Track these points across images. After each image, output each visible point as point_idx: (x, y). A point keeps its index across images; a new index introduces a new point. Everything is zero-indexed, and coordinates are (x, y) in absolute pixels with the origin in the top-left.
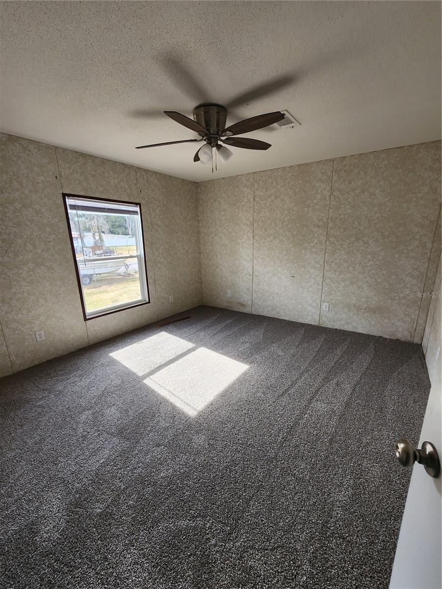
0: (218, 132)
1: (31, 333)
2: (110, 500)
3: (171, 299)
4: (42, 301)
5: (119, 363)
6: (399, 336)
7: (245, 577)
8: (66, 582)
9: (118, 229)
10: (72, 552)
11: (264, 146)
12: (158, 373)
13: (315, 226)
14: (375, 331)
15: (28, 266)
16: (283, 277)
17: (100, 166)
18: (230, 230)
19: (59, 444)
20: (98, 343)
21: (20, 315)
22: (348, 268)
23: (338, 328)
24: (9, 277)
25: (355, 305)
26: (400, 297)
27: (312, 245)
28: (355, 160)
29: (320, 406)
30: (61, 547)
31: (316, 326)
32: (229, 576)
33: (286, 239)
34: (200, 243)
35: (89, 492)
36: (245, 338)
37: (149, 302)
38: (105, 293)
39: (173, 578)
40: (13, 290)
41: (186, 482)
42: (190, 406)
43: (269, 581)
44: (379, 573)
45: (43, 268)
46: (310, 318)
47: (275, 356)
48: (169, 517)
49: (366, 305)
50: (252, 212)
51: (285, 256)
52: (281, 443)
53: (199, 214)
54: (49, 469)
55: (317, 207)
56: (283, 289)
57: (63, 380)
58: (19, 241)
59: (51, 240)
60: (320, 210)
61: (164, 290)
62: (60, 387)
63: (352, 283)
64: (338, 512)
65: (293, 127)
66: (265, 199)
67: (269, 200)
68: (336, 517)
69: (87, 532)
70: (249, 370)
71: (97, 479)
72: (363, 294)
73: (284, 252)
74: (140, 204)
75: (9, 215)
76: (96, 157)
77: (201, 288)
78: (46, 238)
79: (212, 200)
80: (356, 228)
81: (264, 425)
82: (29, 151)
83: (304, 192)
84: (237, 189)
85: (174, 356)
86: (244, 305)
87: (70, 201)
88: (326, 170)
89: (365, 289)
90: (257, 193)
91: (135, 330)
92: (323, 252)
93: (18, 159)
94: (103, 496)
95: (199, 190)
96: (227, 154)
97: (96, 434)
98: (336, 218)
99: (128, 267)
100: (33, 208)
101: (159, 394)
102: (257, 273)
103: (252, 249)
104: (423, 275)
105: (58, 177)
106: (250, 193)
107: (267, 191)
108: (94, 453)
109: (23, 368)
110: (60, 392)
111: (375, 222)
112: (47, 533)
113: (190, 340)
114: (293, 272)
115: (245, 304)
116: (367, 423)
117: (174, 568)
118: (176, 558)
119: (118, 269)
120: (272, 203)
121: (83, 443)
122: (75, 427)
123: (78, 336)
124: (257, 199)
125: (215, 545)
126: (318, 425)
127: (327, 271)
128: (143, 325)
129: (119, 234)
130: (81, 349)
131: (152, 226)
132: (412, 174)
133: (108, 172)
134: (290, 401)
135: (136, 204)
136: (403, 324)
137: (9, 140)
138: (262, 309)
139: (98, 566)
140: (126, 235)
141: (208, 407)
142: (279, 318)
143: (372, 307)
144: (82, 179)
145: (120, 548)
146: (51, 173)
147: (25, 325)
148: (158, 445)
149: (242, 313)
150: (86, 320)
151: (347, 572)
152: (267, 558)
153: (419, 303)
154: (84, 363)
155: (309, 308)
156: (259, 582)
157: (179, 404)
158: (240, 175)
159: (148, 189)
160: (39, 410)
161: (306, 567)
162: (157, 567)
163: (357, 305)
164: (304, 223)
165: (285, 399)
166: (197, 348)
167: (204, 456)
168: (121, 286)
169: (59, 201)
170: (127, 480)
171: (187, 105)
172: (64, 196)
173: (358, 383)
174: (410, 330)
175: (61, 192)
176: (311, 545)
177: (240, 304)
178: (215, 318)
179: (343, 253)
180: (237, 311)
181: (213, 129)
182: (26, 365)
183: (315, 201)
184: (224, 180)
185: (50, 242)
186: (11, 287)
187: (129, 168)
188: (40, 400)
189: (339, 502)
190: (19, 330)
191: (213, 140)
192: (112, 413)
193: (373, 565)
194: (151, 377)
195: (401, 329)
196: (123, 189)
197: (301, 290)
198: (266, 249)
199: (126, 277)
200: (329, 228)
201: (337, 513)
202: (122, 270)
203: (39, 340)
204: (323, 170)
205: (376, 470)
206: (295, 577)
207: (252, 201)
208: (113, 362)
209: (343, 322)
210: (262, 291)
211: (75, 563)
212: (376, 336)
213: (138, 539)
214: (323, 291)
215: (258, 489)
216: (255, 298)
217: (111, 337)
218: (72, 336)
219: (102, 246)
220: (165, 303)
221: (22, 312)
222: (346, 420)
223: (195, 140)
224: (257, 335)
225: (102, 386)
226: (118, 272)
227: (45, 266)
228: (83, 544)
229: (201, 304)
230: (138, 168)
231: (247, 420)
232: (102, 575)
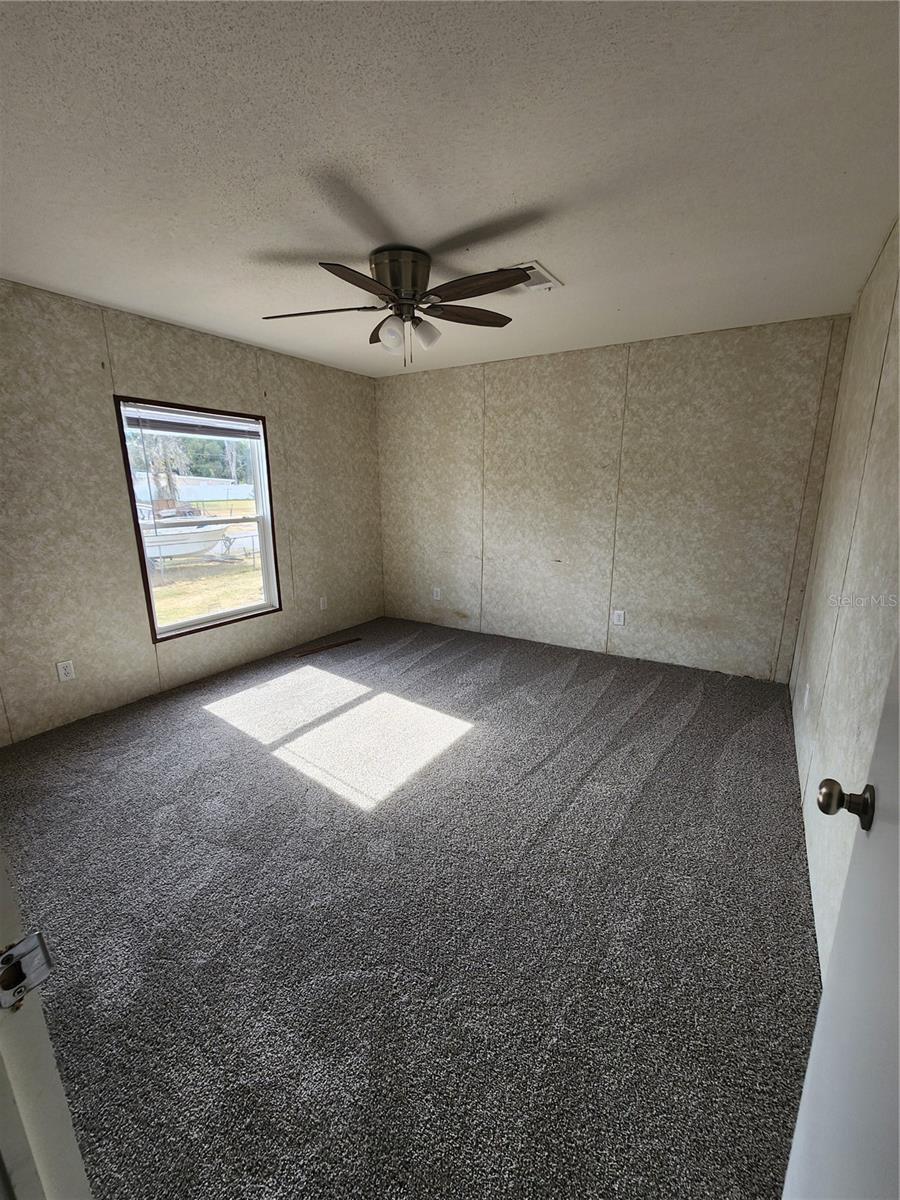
0: (414, 296)
1: (49, 664)
2: (220, 945)
3: (324, 603)
4: (70, 602)
5: (224, 722)
6: (750, 670)
7: (458, 1043)
8: (152, 1065)
9: (207, 465)
10: (157, 1023)
11: (499, 321)
12: (300, 739)
13: (596, 466)
14: (707, 663)
15: (46, 533)
16: (538, 562)
17: (188, 344)
18: (439, 472)
19: (118, 860)
20: (179, 687)
21: (28, 631)
22: (658, 544)
23: (641, 658)
24: (8, 554)
25: (672, 614)
26: (749, 599)
27: (591, 501)
28: (667, 348)
29: (598, 789)
30: (138, 1017)
31: (599, 653)
32: (432, 1043)
33: (545, 489)
34: (380, 496)
35: (182, 935)
36: (468, 676)
37: (280, 609)
38: (183, 597)
39: (337, 1051)
40: (16, 580)
41: (355, 914)
42: (362, 793)
43: (496, 1047)
44: (674, 1026)
45: (74, 538)
46: (590, 639)
47: (521, 707)
48: (328, 967)
49: (691, 614)
50: (481, 437)
51: (542, 521)
52: (527, 849)
53: (379, 440)
54: (102, 902)
55: (600, 431)
56: (539, 584)
57: (116, 754)
58: (29, 486)
59: (91, 484)
60: (607, 436)
61: (309, 587)
62: (109, 766)
63: (665, 573)
64: (617, 948)
65: (550, 289)
66: (505, 414)
67: (512, 416)
68: (614, 955)
69: (182, 993)
70: (472, 731)
71: (194, 914)
72: (685, 593)
73: (541, 515)
74: (263, 419)
75: (11, 436)
76: (181, 328)
77: (383, 582)
78: (82, 481)
79: (404, 414)
80: (670, 471)
81: (498, 821)
82: (52, 313)
83: (577, 403)
84: (451, 394)
85: (331, 709)
86: (465, 616)
87: (127, 411)
88: (616, 363)
89: (688, 583)
90: (491, 401)
91: (252, 662)
92: (613, 514)
93: (30, 329)
94: (207, 940)
95: (379, 394)
96: (430, 334)
97: (186, 843)
98: (636, 452)
99: (231, 544)
100: (56, 423)
101: (303, 776)
102: (489, 554)
103: (480, 508)
104: (789, 557)
105: (107, 365)
106: (476, 402)
107: (507, 398)
108: (185, 874)
109: (31, 733)
110: (111, 774)
111: (703, 460)
112: (109, 998)
113: (360, 680)
114: (557, 552)
115: (469, 614)
116: (679, 814)
117: (338, 1037)
118: (341, 1024)
119: (210, 548)
120: (517, 422)
121: (163, 858)
122: (145, 832)
123: (140, 672)
124: (490, 414)
125: (408, 1003)
126: (594, 820)
127: (620, 550)
128: (268, 654)
129: (209, 475)
130: (146, 698)
131: (287, 460)
132: (765, 376)
133: (203, 357)
134: (546, 781)
135: (257, 418)
136: (756, 649)
137: (14, 292)
138: (500, 624)
139: (206, 1041)
140: (225, 477)
141: (396, 794)
142: (532, 640)
143: (701, 616)
144: (152, 368)
145: (244, 1012)
146: (92, 357)
147: (37, 648)
148: (305, 858)
149: (462, 630)
150: (155, 640)
151: (624, 1028)
152: (496, 1016)
153: (783, 609)
154: (154, 723)
155: (589, 621)
156: (481, 1049)
157: (341, 791)
158: (457, 367)
159: (278, 390)
160: (73, 806)
161: (560, 1025)
162: (309, 1038)
163: (675, 613)
164: (578, 460)
165: (538, 779)
166: (376, 695)
167: (389, 872)
168: (214, 582)
169: (108, 410)
170: (249, 914)
171: (359, 246)
172: (118, 400)
173: (669, 750)
174: (769, 659)
175: (111, 393)
176: (568, 995)
177: (458, 613)
178: (409, 640)
179: (649, 516)
180: (453, 627)
181: (406, 289)
182: (38, 728)
183: (597, 420)
184: (426, 376)
185: (88, 488)
186: (12, 573)
187: (243, 348)
188: (73, 788)
189: (620, 933)
190: (25, 658)
191: (405, 309)
192: (215, 809)
193: (665, 1017)
194: (287, 745)
195: (753, 658)
196: (232, 389)
197: (573, 585)
198: (507, 508)
199: (227, 565)
200: (622, 471)
201: (616, 950)
202: (218, 550)
203: (63, 678)
204: (611, 363)
205: (688, 886)
206: (540, 1040)
207: (480, 417)
208: (212, 721)
209: (650, 646)
210: (499, 588)
211: (165, 1038)
212: (708, 671)
213: (274, 999)
214: (614, 588)
215: (484, 920)
216: (487, 603)
217: (205, 675)
218: (129, 671)
219: (173, 500)
220: (311, 610)
221: (31, 623)
222: (642, 811)
223: (373, 308)
224: (489, 670)
225: (193, 764)
226: (211, 553)
227: (77, 535)
228: (176, 1011)
229: (382, 614)
230: (261, 349)
231: (467, 813)
232: (213, 1052)
